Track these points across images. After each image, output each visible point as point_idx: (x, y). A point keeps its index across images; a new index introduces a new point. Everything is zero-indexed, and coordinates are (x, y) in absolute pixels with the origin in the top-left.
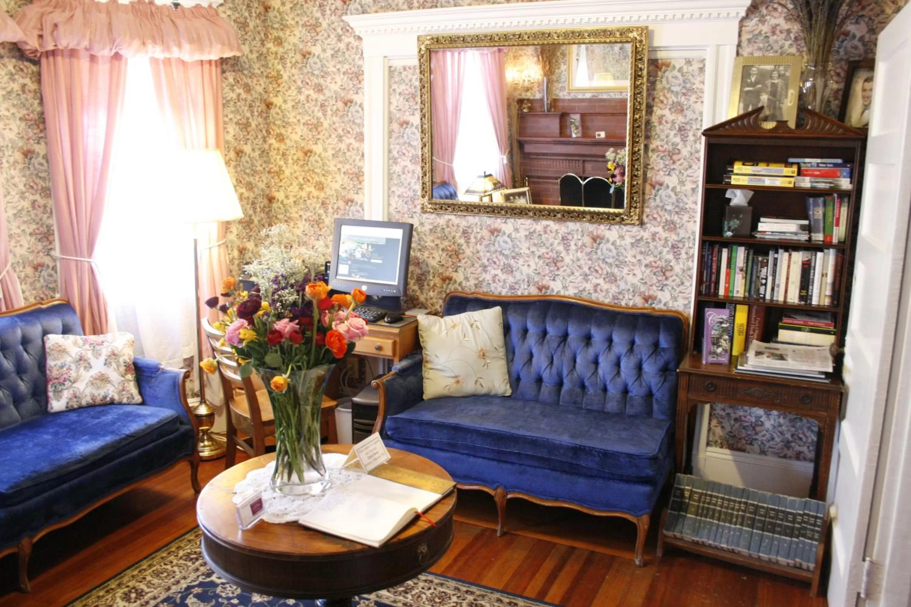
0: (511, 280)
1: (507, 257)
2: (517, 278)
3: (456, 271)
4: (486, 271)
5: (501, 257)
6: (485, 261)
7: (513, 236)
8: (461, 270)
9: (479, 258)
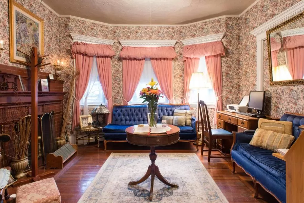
0: (297, 107)
1: (295, 99)
2: (299, 107)
3: (280, 105)
4: (288, 104)
5: (293, 99)
6: (288, 101)
7: (297, 91)
8: (281, 104)
9: (286, 100)
